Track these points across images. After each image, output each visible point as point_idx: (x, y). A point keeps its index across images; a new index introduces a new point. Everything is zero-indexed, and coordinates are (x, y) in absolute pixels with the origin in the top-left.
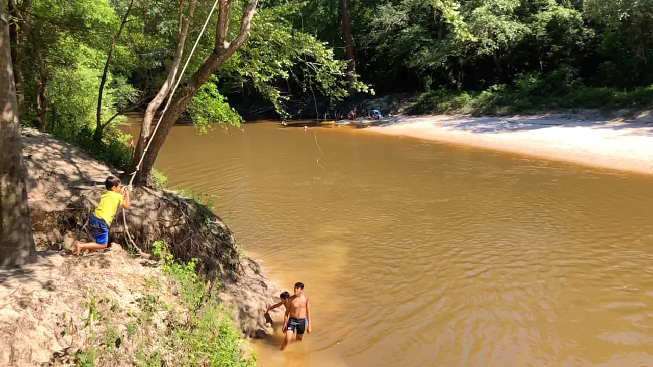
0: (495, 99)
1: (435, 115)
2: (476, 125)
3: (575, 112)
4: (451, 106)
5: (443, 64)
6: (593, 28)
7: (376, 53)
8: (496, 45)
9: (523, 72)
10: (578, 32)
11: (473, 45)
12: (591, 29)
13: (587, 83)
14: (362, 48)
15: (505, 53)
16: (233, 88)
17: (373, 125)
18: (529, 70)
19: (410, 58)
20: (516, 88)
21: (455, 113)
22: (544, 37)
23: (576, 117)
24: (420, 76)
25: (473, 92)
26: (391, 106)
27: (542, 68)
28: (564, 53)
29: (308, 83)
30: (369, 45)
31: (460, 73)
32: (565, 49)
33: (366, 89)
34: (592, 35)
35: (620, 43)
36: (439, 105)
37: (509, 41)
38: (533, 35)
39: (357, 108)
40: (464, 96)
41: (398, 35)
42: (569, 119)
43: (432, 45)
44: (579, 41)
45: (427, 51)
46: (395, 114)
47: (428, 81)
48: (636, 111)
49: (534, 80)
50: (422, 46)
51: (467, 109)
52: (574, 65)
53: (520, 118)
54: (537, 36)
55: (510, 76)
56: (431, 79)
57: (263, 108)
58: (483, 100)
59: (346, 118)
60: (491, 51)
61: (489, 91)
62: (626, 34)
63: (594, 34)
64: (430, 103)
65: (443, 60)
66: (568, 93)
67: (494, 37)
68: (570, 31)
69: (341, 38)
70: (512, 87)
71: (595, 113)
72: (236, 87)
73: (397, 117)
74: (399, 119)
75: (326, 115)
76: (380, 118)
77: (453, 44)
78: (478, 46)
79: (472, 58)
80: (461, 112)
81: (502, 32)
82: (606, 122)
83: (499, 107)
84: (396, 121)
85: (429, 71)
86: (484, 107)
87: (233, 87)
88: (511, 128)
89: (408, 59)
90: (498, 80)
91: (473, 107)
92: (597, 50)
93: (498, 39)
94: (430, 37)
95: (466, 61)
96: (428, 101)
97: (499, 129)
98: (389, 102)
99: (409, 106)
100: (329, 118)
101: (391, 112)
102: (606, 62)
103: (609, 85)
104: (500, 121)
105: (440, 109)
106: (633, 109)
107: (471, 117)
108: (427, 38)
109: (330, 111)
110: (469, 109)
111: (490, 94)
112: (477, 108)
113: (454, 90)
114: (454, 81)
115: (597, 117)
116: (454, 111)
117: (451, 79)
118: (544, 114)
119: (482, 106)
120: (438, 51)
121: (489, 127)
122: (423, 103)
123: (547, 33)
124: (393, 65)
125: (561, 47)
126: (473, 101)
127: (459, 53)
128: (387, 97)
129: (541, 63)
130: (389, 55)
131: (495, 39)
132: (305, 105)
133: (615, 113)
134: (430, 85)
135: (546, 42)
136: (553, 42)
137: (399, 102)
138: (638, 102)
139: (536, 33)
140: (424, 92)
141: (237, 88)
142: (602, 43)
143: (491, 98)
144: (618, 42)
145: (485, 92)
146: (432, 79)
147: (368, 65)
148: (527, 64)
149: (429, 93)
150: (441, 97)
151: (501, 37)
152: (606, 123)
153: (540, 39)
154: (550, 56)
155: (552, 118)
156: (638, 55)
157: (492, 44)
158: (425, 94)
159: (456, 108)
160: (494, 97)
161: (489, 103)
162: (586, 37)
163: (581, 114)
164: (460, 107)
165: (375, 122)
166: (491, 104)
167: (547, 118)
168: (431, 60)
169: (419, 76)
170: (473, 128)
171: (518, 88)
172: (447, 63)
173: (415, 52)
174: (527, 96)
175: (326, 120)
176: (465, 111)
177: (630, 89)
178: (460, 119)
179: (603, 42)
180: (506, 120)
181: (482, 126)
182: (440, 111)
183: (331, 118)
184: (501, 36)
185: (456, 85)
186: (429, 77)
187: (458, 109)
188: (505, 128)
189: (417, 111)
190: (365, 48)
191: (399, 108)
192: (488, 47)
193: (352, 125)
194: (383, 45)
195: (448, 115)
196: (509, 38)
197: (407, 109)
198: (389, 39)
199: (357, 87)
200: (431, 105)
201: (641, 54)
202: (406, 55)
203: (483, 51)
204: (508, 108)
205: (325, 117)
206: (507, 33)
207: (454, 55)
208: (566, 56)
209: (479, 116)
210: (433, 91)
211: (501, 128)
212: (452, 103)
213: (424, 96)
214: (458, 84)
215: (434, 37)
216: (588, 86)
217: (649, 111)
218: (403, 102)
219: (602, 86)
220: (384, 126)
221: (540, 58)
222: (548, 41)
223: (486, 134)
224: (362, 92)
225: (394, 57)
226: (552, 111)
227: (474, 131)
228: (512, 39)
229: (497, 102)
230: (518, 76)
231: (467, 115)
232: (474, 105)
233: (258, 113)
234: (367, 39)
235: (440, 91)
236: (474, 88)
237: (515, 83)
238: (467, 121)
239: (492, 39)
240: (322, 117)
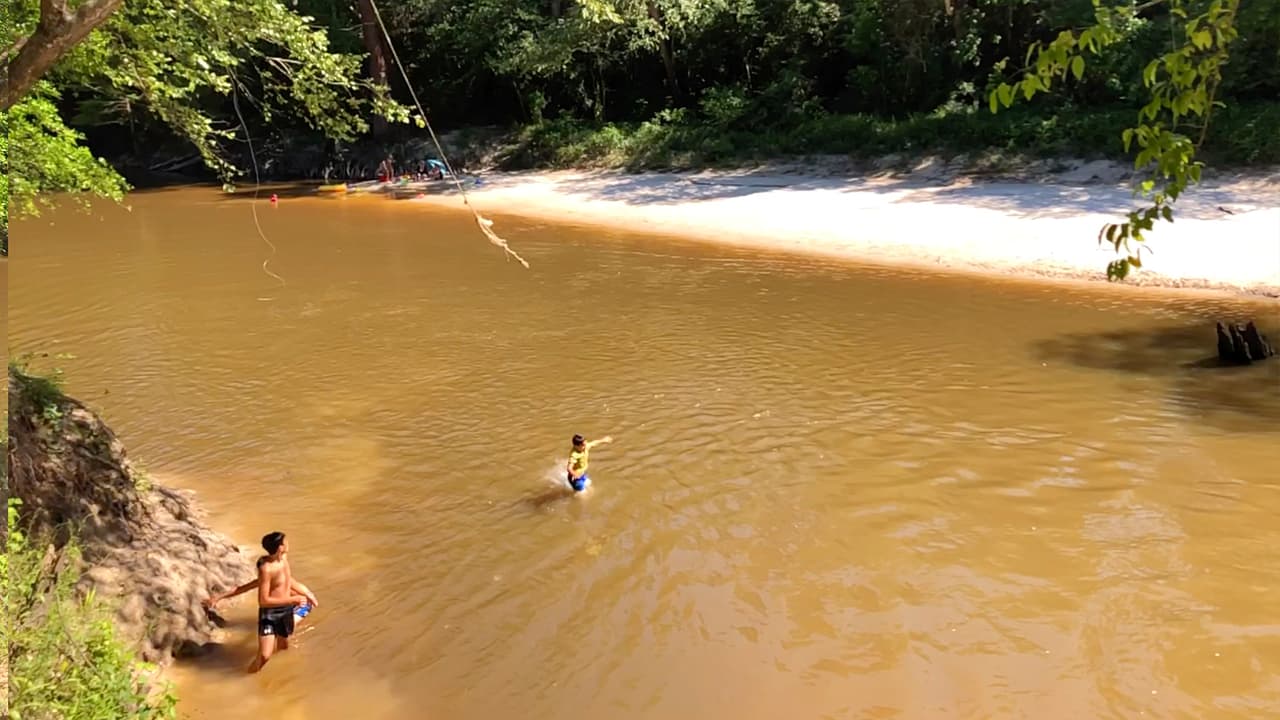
0: (667, 138)
1: (555, 170)
2: (633, 189)
3: (808, 161)
4: (585, 152)
5: (564, 67)
6: (836, 3)
7: (429, 42)
8: (663, 30)
9: (715, 86)
10: (810, 10)
11: (620, 30)
12: (833, 5)
13: (828, 106)
14: (398, 31)
15: (683, 47)
16: (107, 115)
17: (430, 190)
18: (727, 81)
19: (499, 53)
20: (703, 117)
21: (594, 166)
22: (752, 19)
23: (812, 170)
24: (521, 91)
25: (626, 123)
26: (466, 151)
27: (749, 77)
28: (788, 50)
29: (275, 104)
30: (413, 24)
31: (598, 87)
32: (788, 42)
33: (404, 115)
34: (836, 16)
35: (882, 33)
36: (562, 150)
37: (687, 23)
38: (731, 12)
39: (395, 157)
40: (608, 132)
41: (471, 5)
42: (801, 174)
43: (541, 28)
44: (814, 27)
45: (531, 39)
46: (474, 169)
47: (538, 101)
48: (912, 157)
49: (736, 101)
50: (521, 29)
51: (615, 157)
52: (806, 72)
53: (713, 175)
54: (739, 15)
55: (694, 94)
56: (543, 98)
57: (181, 158)
58: (645, 140)
59: (371, 176)
60: (654, 42)
61: (655, 123)
62: (891, 15)
63: (838, 14)
64: (543, 146)
65: (563, 61)
66: (798, 125)
67: (659, 14)
68: (797, 8)
69: (352, 8)
70: (696, 116)
71: (845, 163)
72: (113, 110)
73: (480, 174)
74: (483, 179)
75: (328, 171)
76: (445, 176)
77: (581, 27)
78: (630, 33)
79: (621, 56)
80: (605, 165)
81: (673, 6)
82: (864, 178)
83: (675, 154)
84: (479, 183)
85: (538, 81)
86: (648, 153)
87: (106, 111)
88: (699, 195)
89: (494, 55)
90: (671, 101)
91: (627, 153)
92: (844, 44)
93: (666, 20)
94: (535, 11)
95: (609, 63)
96: (541, 141)
97: (677, 195)
98: (461, 144)
99: (504, 152)
100: (333, 178)
101: (468, 164)
102: (860, 68)
103: (868, 111)
104: (679, 180)
105: (564, 158)
106: (907, 155)
107: (623, 173)
108: (531, 13)
109: (335, 162)
110: (620, 158)
111: (657, 128)
112: (634, 157)
113: (588, 121)
114: (589, 103)
115: (848, 171)
116: (592, 162)
117: (583, 99)
118: (757, 166)
119: (642, 152)
120: (552, 42)
121: (659, 193)
122: (530, 145)
123: (756, 9)
124: (467, 67)
125: (782, 38)
126: (627, 143)
127: (596, 47)
128: (456, 133)
129: (748, 67)
130: (455, 47)
131: (661, 19)
132: (278, 150)
133: (877, 162)
134: (542, 110)
135: (754, 27)
136: (768, 29)
137: (482, 144)
138: (915, 142)
139: (737, 9)
140: (532, 124)
141: (117, 115)
142: (851, 33)
143: (660, 136)
144: (878, 30)
145: (647, 124)
146: (546, 98)
147: (412, 65)
148: (722, 70)
149: (540, 126)
150: (565, 135)
151: (672, 16)
152: (865, 181)
153: (744, 21)
154: (763, 55)
155: (771, 174)
156: (912, 55)
157: (656, 30)
158: (533, 128)
159: (597, 156)
160: (665, 134)
161: (657, 146)
162: (824, 20)
163: (821, 166)
164: (603, 154)
165: (433, 186)
166: (661, 147)
167: (761, 174)
168: (542, 59)
169: (518, 92)
170: (628, 194)
171: (707, 117)
172: (572, 67)
173: (508, 41)
174: (726, 132)
175: (327, 181)
176: (612, 163)
177: (902, 117)
178: (604, 177)
179: (854, 31)
180: (689, 179)
181: (647, 191)
182: (565, 162)
183: (340, 177)
184: (672, 13)
185: (592, 110)
186: (538, 94)
187: (599, 158)
188: (688, 194)
189: (518, 163)
190: (404, 30)
191: (483, 156)
192: (648, 36)
193: (385, 190)
194: (441, 26)
195: (580, 171)
196: (688, 18)
197: (500, 157)
198: (454, 12)
199: (383, 111)
200: (546, 150)
201: (917, 53)
202: (490, 48)
203: (640, 43)
204: (692, 156)
205: (326, 176)
206: (683, 7)
207: (586, 51)
208: (791, 54)
209: (638, 172)
210: (548, 122)
211: (681, 195)
212: (586, 146)
213: (531, 131)
214: (597, 106)
215: (546, 11)
216: (832, 113)
217: (932, 158)
218: (490, 144)
219: (855, 112)
220: (453, 194)
221: (745, 59)
222: (759, 25)
223: (654, 207)
224: (395, 121)
225: (467, 50)
226: (771, 161)
227: (632, 202)
228: (692, 22)
229: (671, 144)
230: (707, 94)
231: (617, 170)
232: (629, 151)
233: (172, 168)
234: (405, 12)
235: (563, 122)
236: (627, 116)
237: (702, 107)
238: (617, 182)
239: (656, 20)
240: (319, 176)
